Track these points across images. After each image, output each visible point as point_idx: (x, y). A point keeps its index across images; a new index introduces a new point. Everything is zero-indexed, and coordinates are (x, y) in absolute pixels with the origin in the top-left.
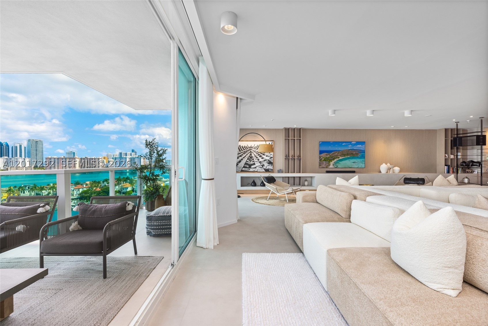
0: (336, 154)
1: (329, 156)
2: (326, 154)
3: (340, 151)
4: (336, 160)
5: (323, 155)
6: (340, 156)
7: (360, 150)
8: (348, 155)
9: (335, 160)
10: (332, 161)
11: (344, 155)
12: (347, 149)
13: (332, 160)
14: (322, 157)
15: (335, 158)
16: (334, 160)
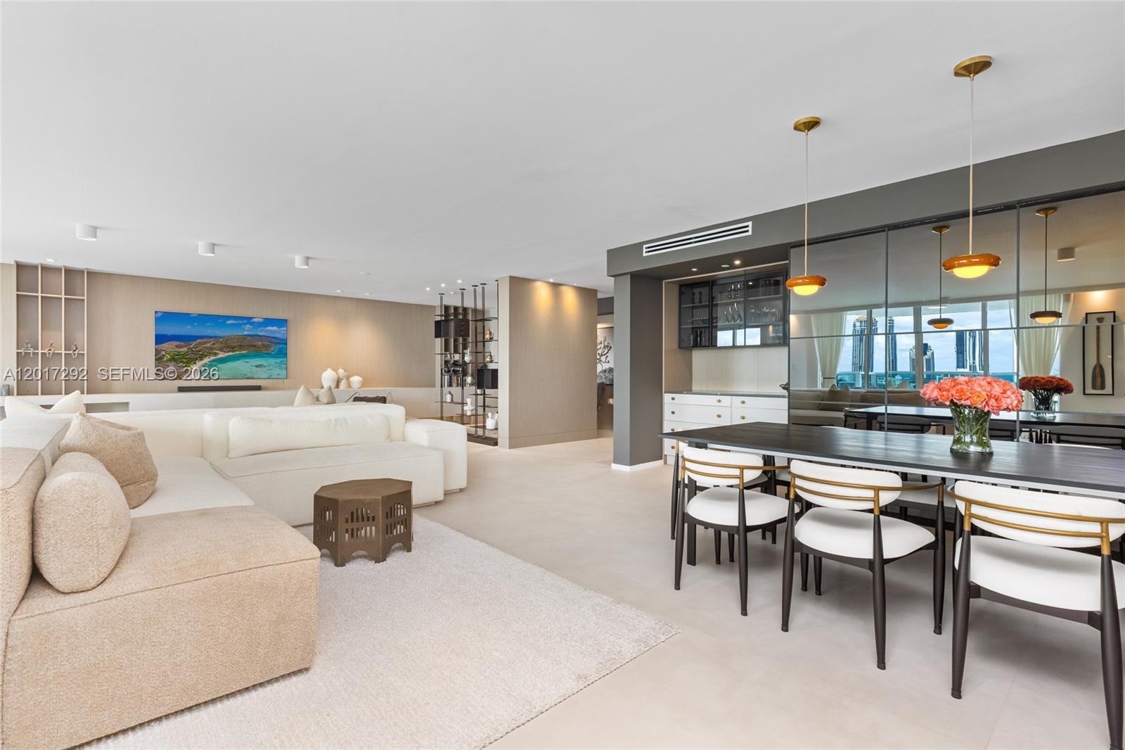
0: (208, 345)
1: (186, 349)
2: (178, 343)
3: (220, 337)
4: (209, 360)
5: (169, 347)
6: (221, 350)
7: (275, 338)
8: (241, 347)
9: (206, 360)
10: (195, 363)
11: (232, 349)
12: (240, 334)
13: (197, 359)
14: (164, 353)
15: (206, 356)
16: (201, 360)
